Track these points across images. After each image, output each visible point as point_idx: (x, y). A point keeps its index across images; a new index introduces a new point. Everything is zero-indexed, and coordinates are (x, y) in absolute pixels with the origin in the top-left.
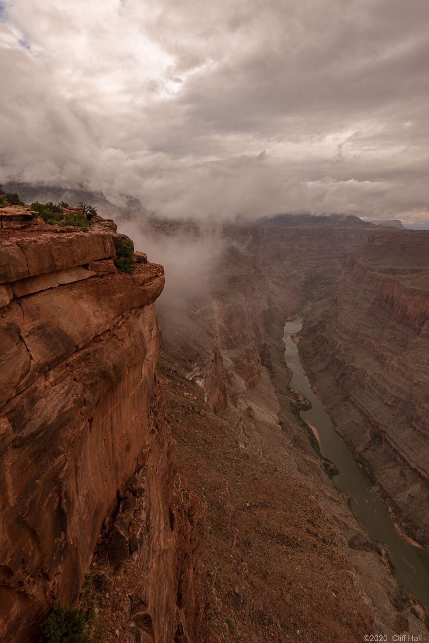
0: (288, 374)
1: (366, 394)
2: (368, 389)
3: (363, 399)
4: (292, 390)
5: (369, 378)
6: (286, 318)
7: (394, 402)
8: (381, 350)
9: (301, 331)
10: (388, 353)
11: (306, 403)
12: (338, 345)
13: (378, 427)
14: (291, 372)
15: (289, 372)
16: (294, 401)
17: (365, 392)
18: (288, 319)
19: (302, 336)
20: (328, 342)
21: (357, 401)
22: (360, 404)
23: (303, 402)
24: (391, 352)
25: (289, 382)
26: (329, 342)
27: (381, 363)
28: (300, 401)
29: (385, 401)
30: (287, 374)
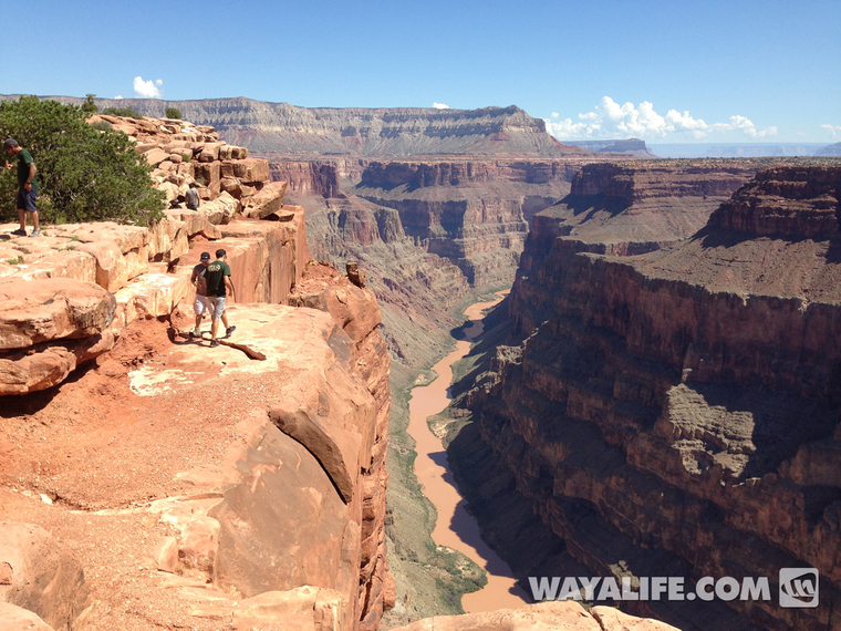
2: (602, 513)
3: (593, 539)
4: (440, 549)
5: (600, 488)
6: (412, 378)
9: (448, 407)
14: (433, 506)
15: (430, 508)
16: (445, 574)
18: (417, 382)
19: (453, 417)
23: (467, 574)
25: (430, 531)
27: (620, 449)
28: (460, 572)
30: (423, 511)
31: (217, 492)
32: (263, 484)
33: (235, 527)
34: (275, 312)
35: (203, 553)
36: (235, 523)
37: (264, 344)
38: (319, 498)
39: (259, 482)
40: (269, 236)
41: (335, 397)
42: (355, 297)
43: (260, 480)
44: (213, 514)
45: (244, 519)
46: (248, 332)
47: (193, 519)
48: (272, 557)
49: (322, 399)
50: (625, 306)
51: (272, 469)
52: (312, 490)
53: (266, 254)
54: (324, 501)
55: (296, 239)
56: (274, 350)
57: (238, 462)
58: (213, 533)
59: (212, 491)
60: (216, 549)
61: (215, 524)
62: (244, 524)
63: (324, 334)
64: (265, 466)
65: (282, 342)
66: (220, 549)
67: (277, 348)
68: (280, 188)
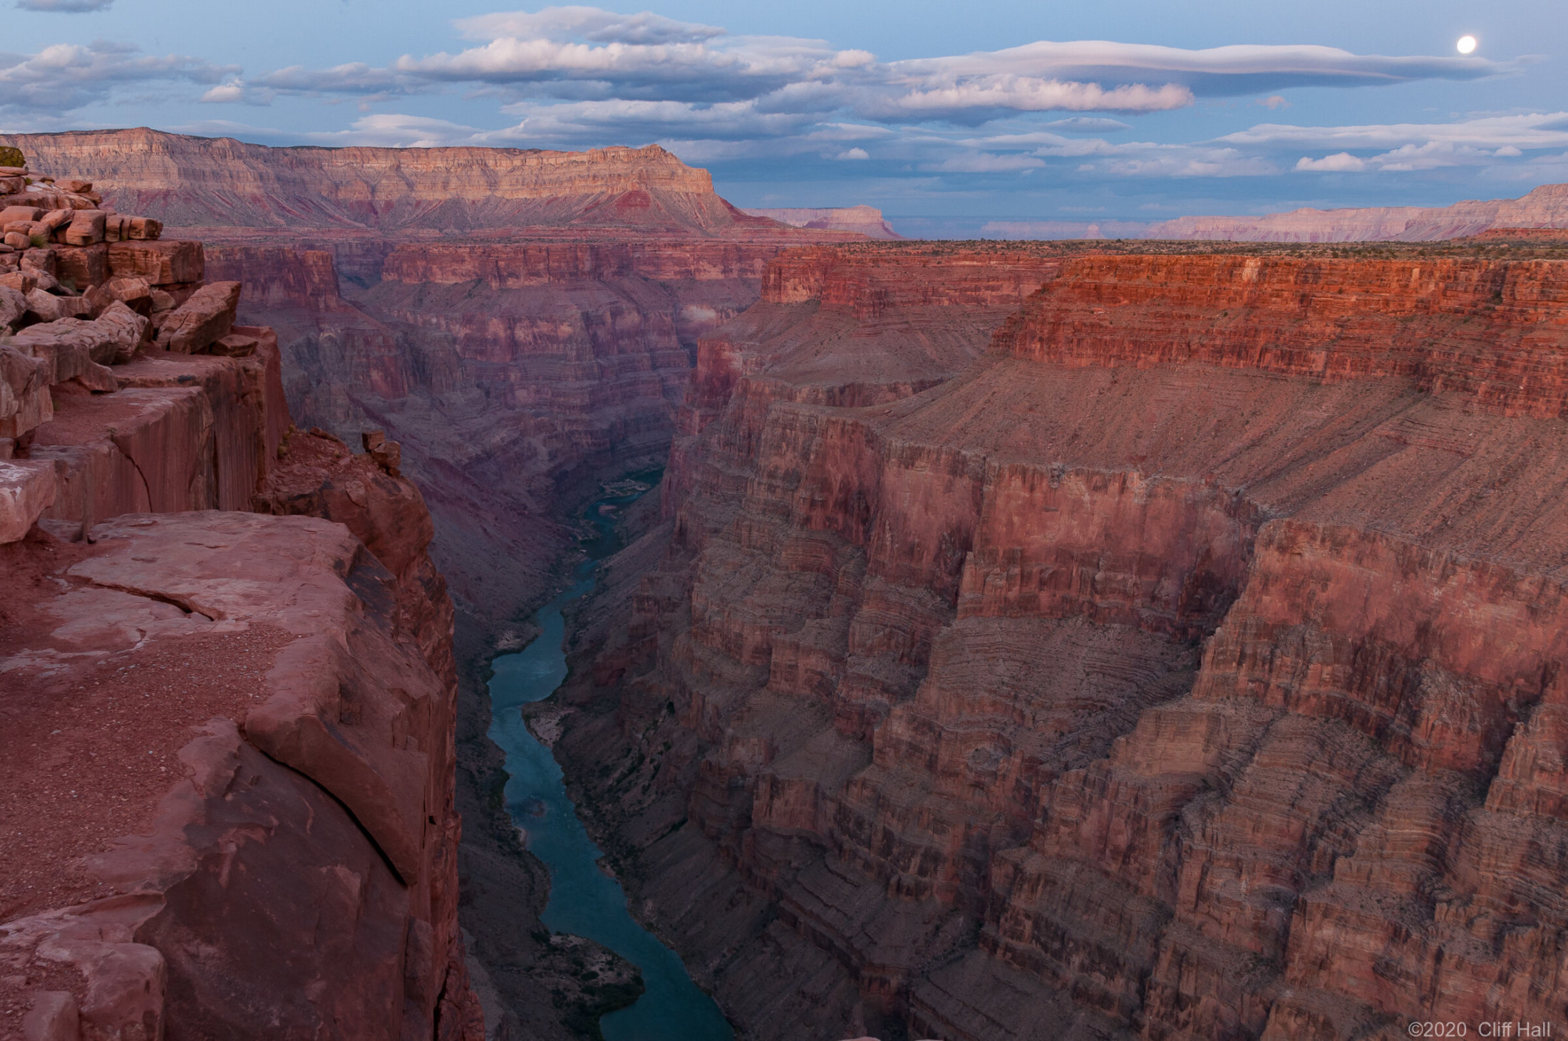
0: (532, 877)
1: (831, 871)
2: (837, 851)
3: (822, 897)
5: (831, 808)
7: (922, 871)
8: (854, 693)
9: (562, 686)
10: (878, 697)
11: (619, 974)
12: (709, 708)
13: (883, 982)
15: (535, 870)
16: (565, 981)
17: (826, 866)
18: (502, 645)
19: (571, 705)
20: (671, 707)
21: (802, 909)
22: (817, 918)
23: (608, 977)
24: (885, 690)
25: (537, 910)
26: (676, 705)
27: (861, 739)
28: (595, 975)
29: (894, 880)
30: (523, 876)
31: (151, 891)
32: (242, 867)
33: (194, 957)
34: (236, 526)
35: (133, 1017)
36: (192, 949)
37: (222, 589)
38: (355, 883)
39: (234, 864)
40: (212, 383)
41: (371, 686)
42: (384, 493)
43: (236, 859)
44: (144, 936)
45: (209, 941)
46: (185, 568)
47: (104, 952)
48: (274, 1009)
49: (344, 692)
50: (861, 493)
51: (259, 835)
52: (341, 871)
53: (207, 418)
54: (364, 888)
55: (263, 389)
56: (241, 601)
57: (187, 829)
58: (150, 975)
59: (138, 890)
60: (157, 1007)
61: (151, 956)
62: (211, 950)
63: (338, 565)
64: (243, 832)
65: (255, 584)
66: (166, 1006)
67: (246, 596)
68: (228, 293)
